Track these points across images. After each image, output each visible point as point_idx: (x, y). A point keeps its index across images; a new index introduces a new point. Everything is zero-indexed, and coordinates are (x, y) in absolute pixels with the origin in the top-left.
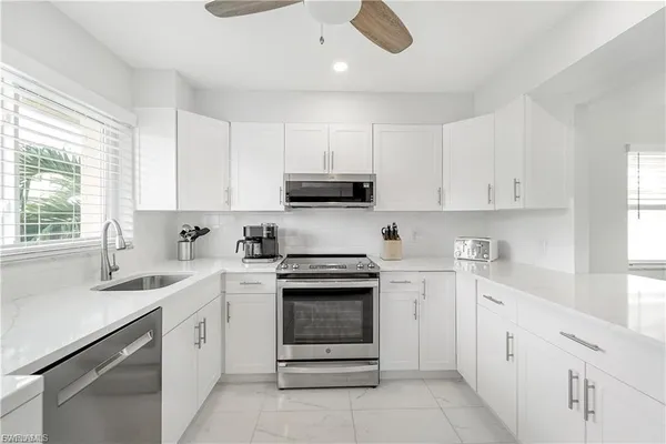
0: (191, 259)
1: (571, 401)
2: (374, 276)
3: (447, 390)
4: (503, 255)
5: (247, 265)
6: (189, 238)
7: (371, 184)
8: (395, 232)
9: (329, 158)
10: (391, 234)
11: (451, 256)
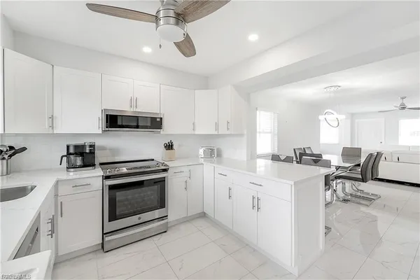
0: (7, 174)
1: (253, 207)
2: (165, 170)
3: (200, 223)
4: (219, 155)
5: (71, 174)
6: (6, 157)
7: (161, 118)
8: (172, 145)
9: (134, 102)
10: (169, 147)
11: (198, 156)
